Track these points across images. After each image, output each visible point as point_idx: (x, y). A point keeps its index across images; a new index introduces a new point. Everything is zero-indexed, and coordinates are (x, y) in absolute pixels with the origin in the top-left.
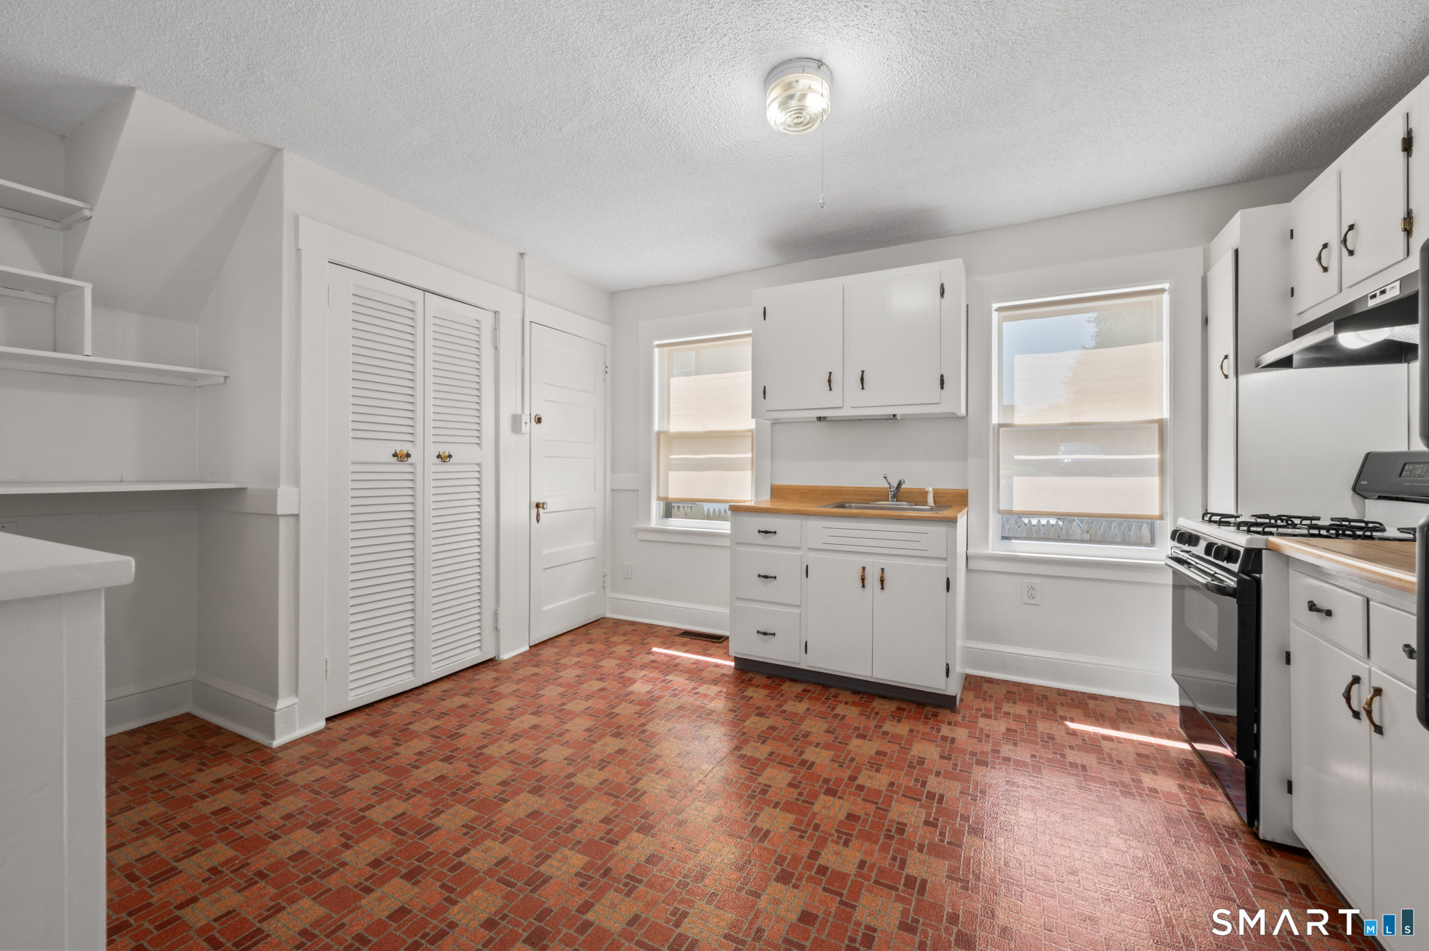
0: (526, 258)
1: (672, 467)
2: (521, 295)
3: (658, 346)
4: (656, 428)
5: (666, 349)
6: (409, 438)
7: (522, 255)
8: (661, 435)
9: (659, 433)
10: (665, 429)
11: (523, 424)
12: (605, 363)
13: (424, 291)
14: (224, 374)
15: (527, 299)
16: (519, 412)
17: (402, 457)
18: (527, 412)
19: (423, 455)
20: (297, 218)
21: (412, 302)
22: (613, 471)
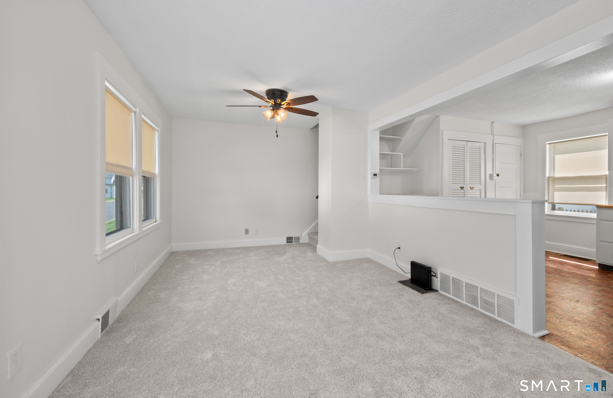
0: (494, 123)
1: (555, 190)
2: (492, 136)
3: (548, 144)
4: (547, 175)
5: (552, 145)
6: (463, 183)
7: (492, 122)
8: (550, 178)
9: (549, 178)
10: (552, 175)
11: (494, 177)
12: (521, 152)
13: (467, 141)
14: (420, 169)
15: (495, 136)
16: (492, 173)
17: (462, 188)
18: (494, 173)
19: (467, 187)
20: (442, 131)
21: (464, 145)
22: (524, 192)
